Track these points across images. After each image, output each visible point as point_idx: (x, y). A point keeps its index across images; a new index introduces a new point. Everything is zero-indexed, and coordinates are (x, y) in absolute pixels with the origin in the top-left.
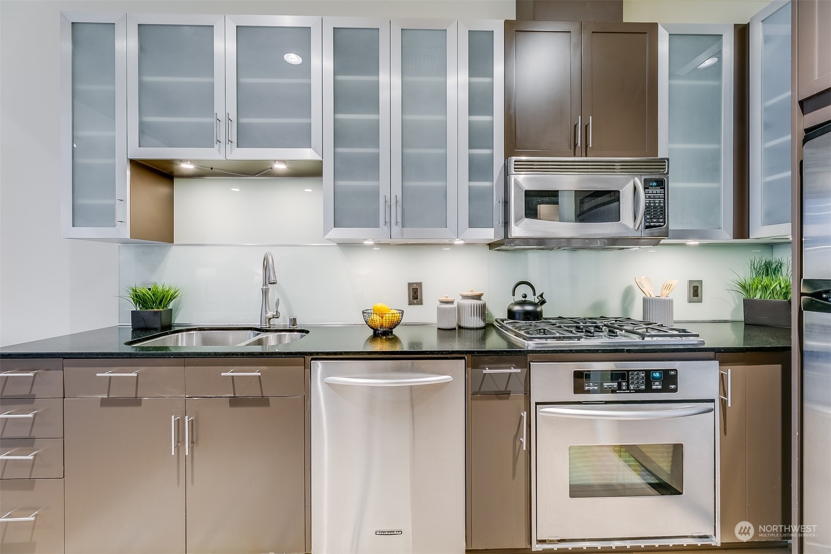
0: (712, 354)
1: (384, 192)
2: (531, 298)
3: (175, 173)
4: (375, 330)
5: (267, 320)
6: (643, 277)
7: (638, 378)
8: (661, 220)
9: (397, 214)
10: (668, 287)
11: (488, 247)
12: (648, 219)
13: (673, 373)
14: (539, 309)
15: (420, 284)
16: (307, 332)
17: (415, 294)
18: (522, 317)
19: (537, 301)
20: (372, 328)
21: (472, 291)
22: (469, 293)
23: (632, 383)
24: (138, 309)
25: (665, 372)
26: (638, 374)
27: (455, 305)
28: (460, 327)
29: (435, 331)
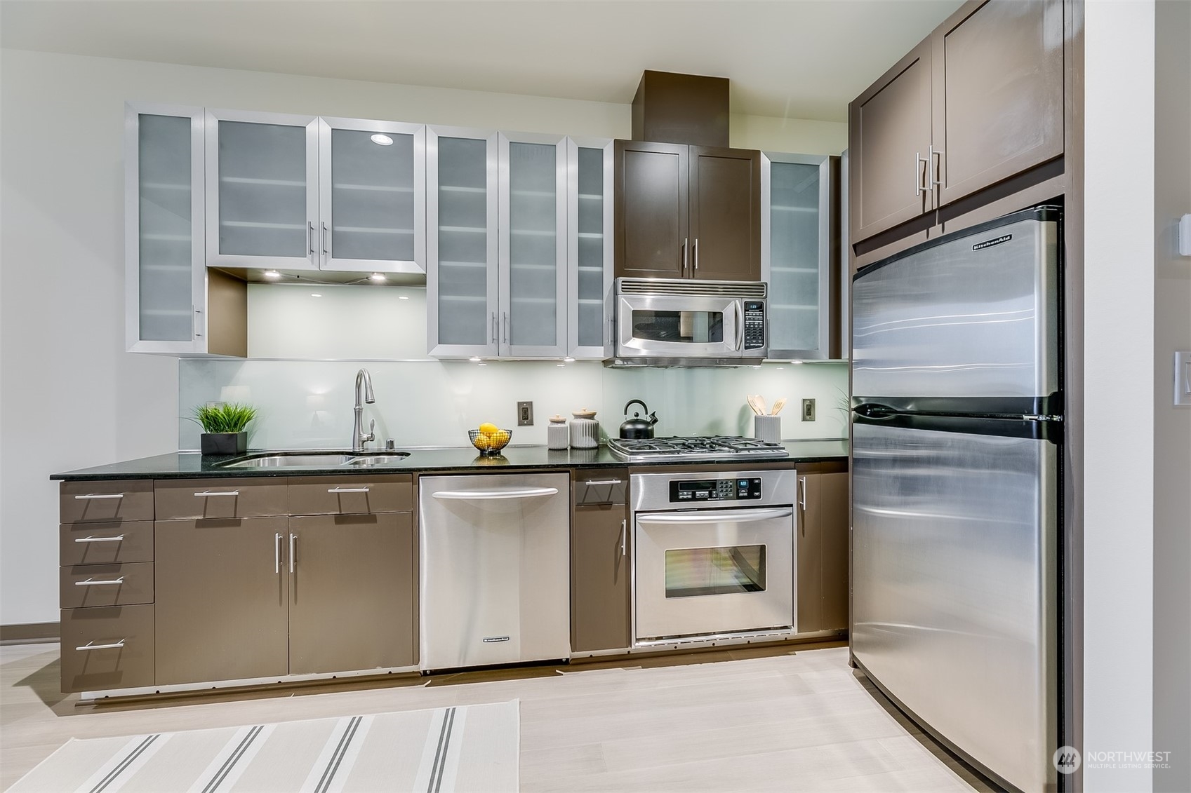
0: (792, 464)
1: (491, 309)
2: (642, 417)
3: (249, 278)
4: (482, 451)
5: (361, 443)
6: (757, 396)
7: (726, 487)
8: (760, 341)
9: (504, 331)
10: (778, 405)
11: (602, 365)
12: (748, 340)
13: (757, 481)
14: (650, 428)
15: (530, 404)
16: (408, 454)
17: (525, 414)
18: (633, 435)
19: (649, 420)
20: (478, 448)
21: (585, 410)
22: (582, 413)
23: (722, 491)
24: (209, 432)
25: (751, 481)
26: (727, 483)
27: (567, 424)
28: (572, 448)
29: (546, 452)
